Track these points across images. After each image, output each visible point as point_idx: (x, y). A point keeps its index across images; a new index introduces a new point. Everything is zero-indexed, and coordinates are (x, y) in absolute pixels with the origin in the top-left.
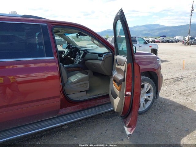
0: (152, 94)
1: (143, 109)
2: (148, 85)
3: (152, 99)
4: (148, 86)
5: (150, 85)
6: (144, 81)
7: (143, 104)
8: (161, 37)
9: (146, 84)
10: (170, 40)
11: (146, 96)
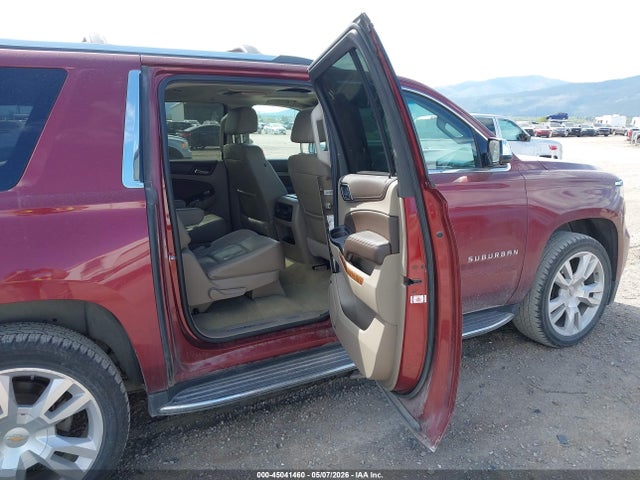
0: (599, 287)
1: (575, 332)
2: (592, 258)
3: (599, 303)
4: (590, 261)
5: (597, 261)
6: (581, 246)
7: (576, 315)
8: (553, 117)
9: (585, 257)
10: (584, 129)
11: (582, 293)
